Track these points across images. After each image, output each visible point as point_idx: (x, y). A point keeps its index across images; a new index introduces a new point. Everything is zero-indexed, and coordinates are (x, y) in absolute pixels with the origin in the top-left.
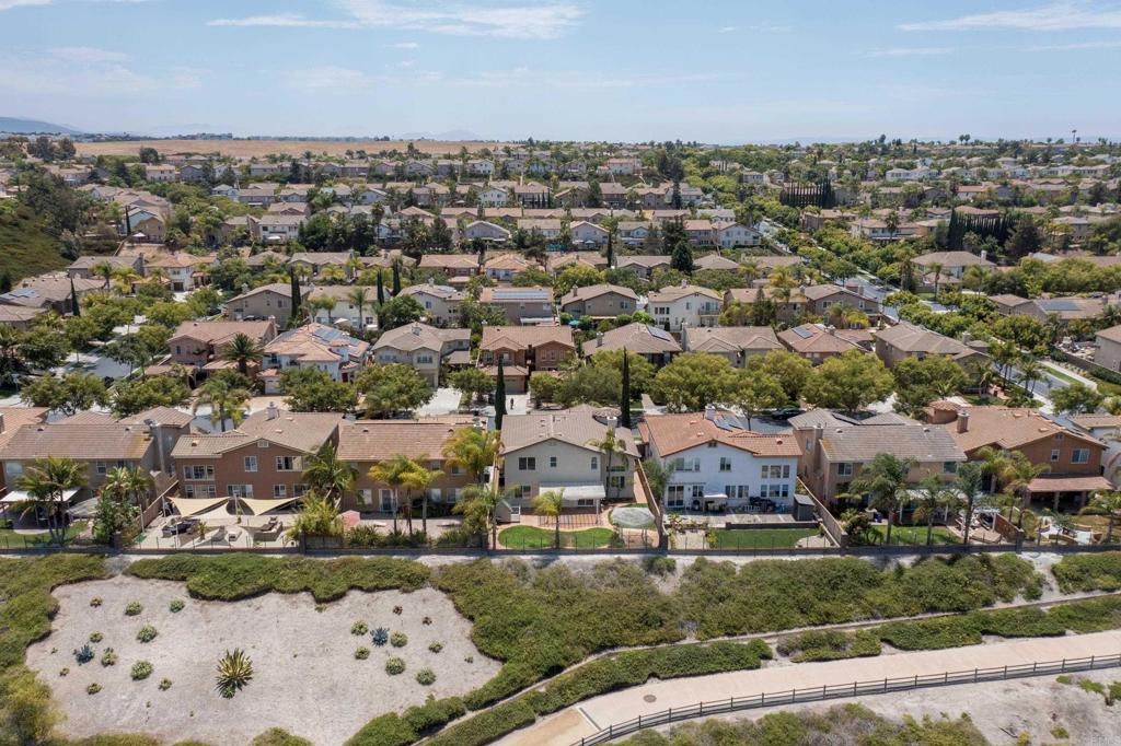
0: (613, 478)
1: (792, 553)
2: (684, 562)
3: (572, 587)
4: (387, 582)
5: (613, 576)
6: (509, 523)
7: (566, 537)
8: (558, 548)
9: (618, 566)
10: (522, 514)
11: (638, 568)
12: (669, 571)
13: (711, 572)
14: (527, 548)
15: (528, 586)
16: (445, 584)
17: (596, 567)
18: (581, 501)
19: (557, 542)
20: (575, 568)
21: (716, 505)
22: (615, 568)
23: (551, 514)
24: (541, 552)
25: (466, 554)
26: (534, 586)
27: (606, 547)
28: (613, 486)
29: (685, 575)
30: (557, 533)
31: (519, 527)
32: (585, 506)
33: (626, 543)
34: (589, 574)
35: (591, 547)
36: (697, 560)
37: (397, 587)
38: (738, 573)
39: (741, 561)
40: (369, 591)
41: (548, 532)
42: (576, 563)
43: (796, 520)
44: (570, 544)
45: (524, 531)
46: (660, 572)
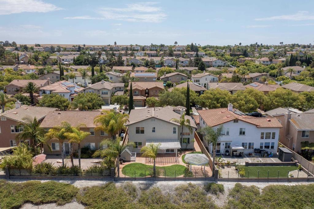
0: (184, 138)
1: (289, 180)
2: (229, 186)
3: (163, 202)
4: (49, 199)
5: (187, 195)
6: (130, 161)
7: (160, 170)
8: (155, 177)
9: (190, 189)
10: (137, 157)
11: (201, 189)
12: (220, 192)
13: (246, 193)
14: (137, 176)
15: (136, 201)
16: (85, 200)
17: (177, 189)
18: (168, 150)
19: (154, 173)
20: (164, 190)
21: (238, 153)
22: (188, 190)
23: (152, 157)
24: (145, 179)
25: (102, 180)
26: (140, 201)
27: (182, 176)
28: (184, 143)
29: (230, 195)
30: (154, 168)
31: (134, 164)
32: (170, 153)
33: (194, 174)
34: (173, 193)
35: (174, 177)
36: (236, 185)
37: (55, 202)
38: (261, 194)
39: (261, 186)
40: (37, 204)
41: (150, 167)
42: (165, 186)
43: (282, 161)
44: (162, 174)
45: (137, 166)
46: (215, 192)
